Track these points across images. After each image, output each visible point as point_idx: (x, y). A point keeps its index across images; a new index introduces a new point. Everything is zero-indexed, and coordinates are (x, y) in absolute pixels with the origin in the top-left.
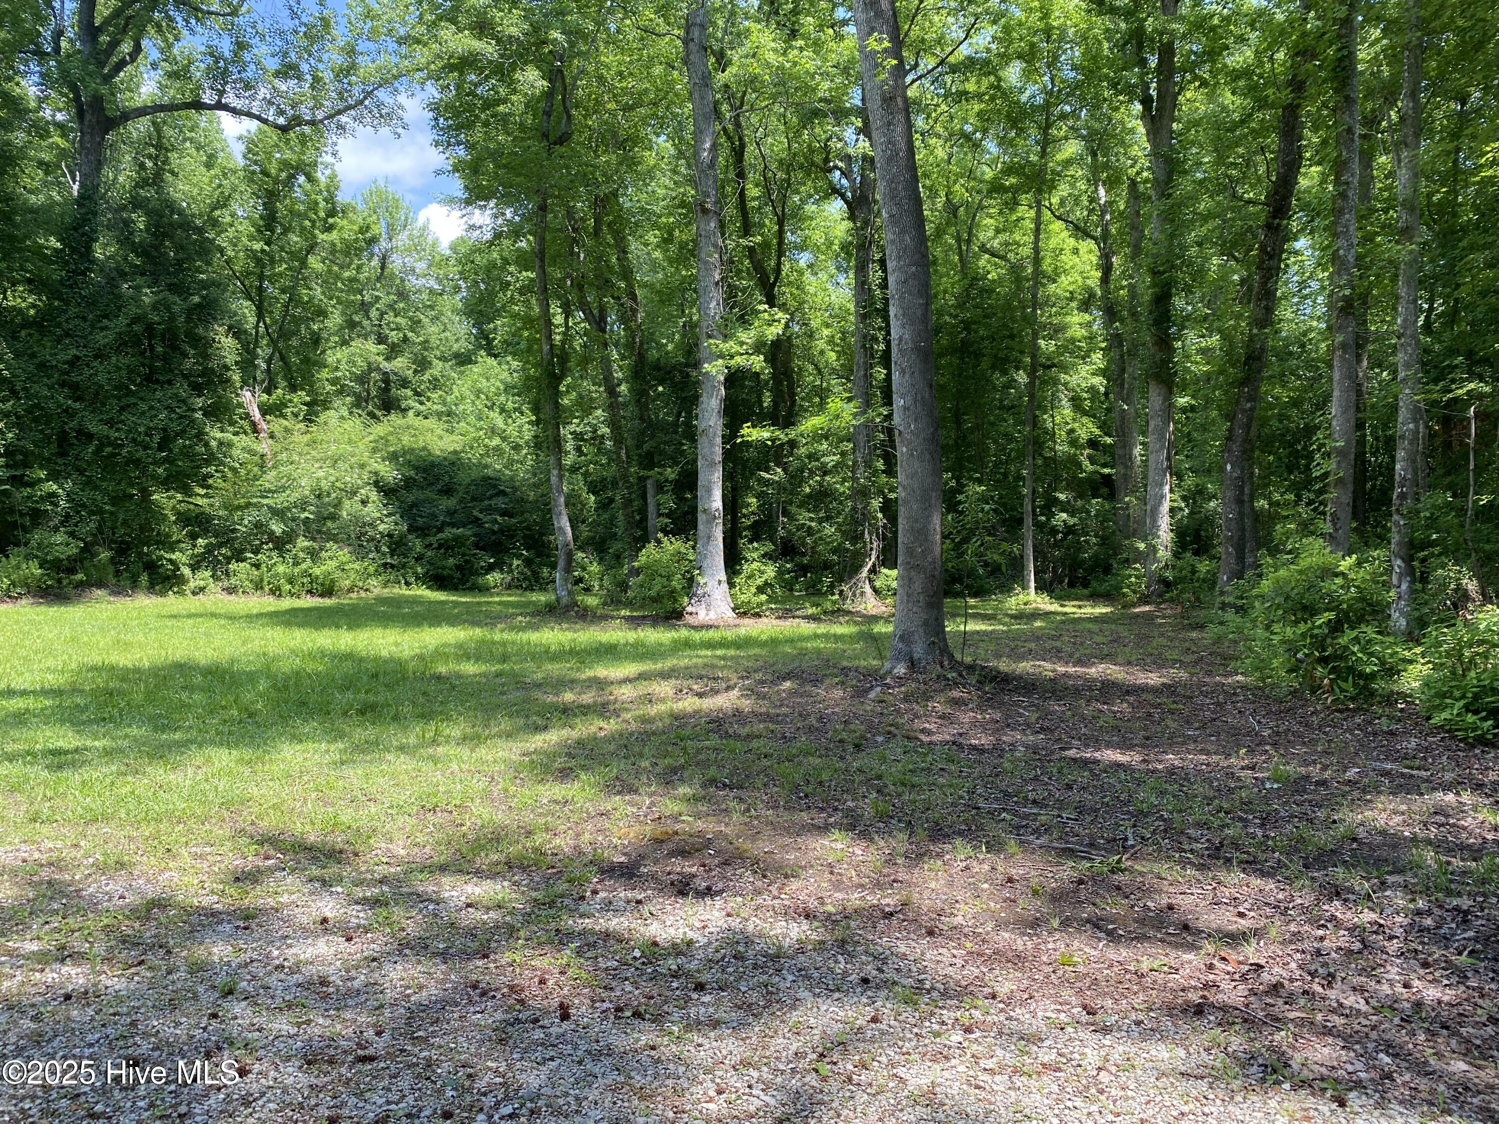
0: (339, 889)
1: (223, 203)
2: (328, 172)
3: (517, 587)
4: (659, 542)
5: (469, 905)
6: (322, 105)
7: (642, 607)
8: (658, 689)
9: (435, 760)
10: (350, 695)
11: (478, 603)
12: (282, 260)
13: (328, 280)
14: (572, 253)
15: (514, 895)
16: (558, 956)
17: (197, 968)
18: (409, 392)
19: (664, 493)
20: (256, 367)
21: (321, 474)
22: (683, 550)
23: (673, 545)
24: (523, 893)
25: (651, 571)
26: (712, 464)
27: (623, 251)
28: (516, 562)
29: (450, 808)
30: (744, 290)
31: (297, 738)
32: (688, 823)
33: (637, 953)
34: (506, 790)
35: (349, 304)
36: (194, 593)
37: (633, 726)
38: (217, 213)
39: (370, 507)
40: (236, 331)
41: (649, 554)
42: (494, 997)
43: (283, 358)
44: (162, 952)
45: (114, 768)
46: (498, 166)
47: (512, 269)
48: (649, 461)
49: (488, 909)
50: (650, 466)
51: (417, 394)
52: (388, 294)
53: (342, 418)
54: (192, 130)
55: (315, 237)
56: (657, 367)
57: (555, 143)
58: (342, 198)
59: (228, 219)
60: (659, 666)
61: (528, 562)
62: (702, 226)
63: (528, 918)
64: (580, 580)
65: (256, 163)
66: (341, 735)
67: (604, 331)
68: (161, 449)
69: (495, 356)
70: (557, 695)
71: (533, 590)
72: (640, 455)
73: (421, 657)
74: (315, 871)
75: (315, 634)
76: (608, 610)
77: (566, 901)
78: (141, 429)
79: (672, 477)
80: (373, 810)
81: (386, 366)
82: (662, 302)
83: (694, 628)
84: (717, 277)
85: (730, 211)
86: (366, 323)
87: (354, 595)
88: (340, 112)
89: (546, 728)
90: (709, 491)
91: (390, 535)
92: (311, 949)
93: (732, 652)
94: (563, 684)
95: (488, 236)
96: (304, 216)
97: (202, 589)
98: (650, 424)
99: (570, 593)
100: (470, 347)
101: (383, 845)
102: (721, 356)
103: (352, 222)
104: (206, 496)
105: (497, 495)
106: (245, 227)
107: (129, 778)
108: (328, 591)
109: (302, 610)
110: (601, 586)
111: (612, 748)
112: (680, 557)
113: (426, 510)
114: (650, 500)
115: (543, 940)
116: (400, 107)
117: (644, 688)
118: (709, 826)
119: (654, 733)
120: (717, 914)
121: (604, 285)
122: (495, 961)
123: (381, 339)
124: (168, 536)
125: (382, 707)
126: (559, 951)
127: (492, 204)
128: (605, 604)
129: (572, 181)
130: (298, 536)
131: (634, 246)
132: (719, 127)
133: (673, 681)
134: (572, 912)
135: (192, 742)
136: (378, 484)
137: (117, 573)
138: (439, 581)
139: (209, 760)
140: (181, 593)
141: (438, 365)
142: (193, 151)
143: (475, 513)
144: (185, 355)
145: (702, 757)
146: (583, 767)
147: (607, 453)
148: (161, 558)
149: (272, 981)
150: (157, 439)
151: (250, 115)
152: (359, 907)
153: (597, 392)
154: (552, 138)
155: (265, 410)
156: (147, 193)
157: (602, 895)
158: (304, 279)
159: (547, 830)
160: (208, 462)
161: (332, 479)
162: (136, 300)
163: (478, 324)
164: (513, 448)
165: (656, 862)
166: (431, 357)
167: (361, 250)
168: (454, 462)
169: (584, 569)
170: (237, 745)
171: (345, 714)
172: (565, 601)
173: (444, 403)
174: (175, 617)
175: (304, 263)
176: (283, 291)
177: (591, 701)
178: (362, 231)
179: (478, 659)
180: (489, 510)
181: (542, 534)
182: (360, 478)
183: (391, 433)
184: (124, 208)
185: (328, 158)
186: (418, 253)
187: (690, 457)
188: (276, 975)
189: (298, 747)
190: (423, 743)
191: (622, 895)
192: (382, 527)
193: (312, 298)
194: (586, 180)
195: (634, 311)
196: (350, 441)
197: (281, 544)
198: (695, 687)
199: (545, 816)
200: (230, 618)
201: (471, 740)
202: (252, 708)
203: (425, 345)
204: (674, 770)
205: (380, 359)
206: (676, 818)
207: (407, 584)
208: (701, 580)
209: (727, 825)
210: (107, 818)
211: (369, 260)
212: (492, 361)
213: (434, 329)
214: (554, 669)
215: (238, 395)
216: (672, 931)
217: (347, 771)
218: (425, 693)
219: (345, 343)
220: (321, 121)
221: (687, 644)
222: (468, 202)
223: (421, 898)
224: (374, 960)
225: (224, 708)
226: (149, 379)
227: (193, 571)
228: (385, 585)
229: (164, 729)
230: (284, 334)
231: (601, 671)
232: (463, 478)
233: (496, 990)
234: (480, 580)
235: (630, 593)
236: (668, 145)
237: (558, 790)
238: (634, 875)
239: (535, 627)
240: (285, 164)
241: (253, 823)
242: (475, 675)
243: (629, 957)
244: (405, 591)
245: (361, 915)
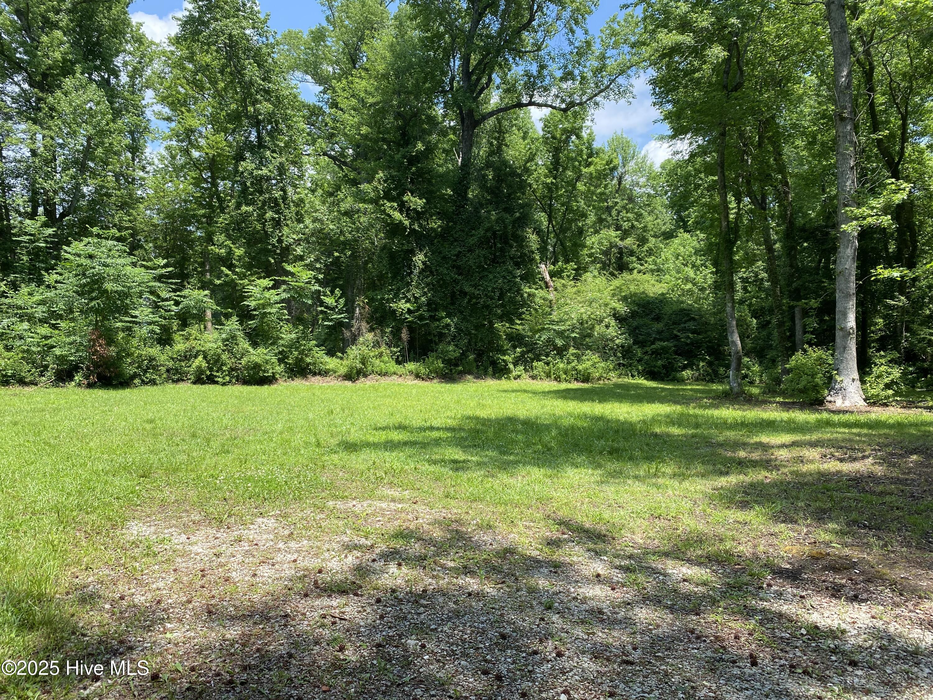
0: (606, 558)
1: (531, 158)
2: (588, 131)
3: (702, 380)
4: (805, 351)
5: (685, 580)
6: (586, 93)
7: (791, 396)
8: (807, 453)
9: (658, 487)
10: (603, 442)
11: (677, 389)
12: (562, 187)
13: (588, 195)
14: (743, 160)
15: (713, 579)
16: (746, 622)
17: (532, 591)
18: (634, 259)
19: (809, 317)
20: (547, 250)
21: (583, 310)
22: (823, 356)
23: (815, 353)
24: (720, 578)
25: (799, 370)
26: (848, 296)
27: (778, 154)
28: (701, 364)
29: (669, 517)
30: (873, 171)
31: (576, 466)
32: (837, 549)
33: (803, 631)
34: (705, 511)
35: (600, 208)
36: (515, 379)
37: (789, 478)
38: (528, 164)
39: (611, 330)
40: (538, 231)
41: (797, 359)
42: (705, 641)
43: (562, 244)
44: (513, 578)
45: (482, 473)
46: (693, 112)
47: (702, 175)
48: (796, 295)
49: (697, 585)
50: (799, 299)
51: (639, 259)
52: (623, 200)
53: (595, 276)
54: (516, 119)
55: (581, 171)
56: (803, 229)
57: (732, 91)
58: (596, 145)
59: (534, 167)
60: (807, 437)
61: (710, 364)
62: (840, 130)
63: (724, 595)
64: (746, 376)
65: (549, 132)
66: (599, 466)
67: (764, 209)
68: (499, 300)
69: (689, 232)
70: (734, 452)
71: (713, 382)
72: (790, 291)
73: (644, 422)
74: (591, 546)
75: (580, 405)
76: (766, 397)
77: (750, 588)
78: (490, 289)
79: (816, 305)
80: (622, 513)
81: (620, 243)
82: (807, 185)
83: (834, 412)
84: (852, 163)
85: (862, 115)
86: (609, 219)
87: (601, 382)
88: (596, 95)
89: (727, 473)
90: (845, 315)
91: (623, 346)
92: (591, 591)
93: (865, 431)
94: (737, 445)
95: (687, 157)
96: (574, 159)
97: (519, 376)
98: (798, 269)
99: (739, 385)
100: (673, 227)
101: (629, 535)
102: (856, 219)
103: (602, 159)
104: (522, 324)
105: (689, 320)
106: (543, 171)
107: (490, 479)
108: (586, 379)
109: (572, 390)
110: (761, 381)
111: (775, 491)
112: (820, 361)
113: (644, 330)
114: (797, 321)
115: (735, 610)
116: (632, 86)
117: (796, 452)
118: (855, 554)
119: (806, 484)
120: (864, 615)
121: (766, 178)
122: (704, 618)
123: (618, 228)
124: (502, 346)
125: (623, 451)
126: (747, 620)
127: (689, 136)
128: (764, 393)
129: (744, 114)
130: (570, 346)
131: (787, 150)
132: (853, 59)
133: (819, 449)
134: (755, 596)
135: (520, 462)
136: (616, 316)
137: (478, 367)
138: (652, 375)
139: (529, 473)
140: (508, 378)
141: (652, 240)
142: (516, 132)
143: (675, 332)
144: (511, 247)
145: (845, 504)
146: (756, 502)
147: (765, 290)
148: (499, 358)
149: (572, 605)
150: (497, 294)
151: (546, 105)
152: (618, 571)
153: (758, 249)
154: (730, 88)
155: (552, 275)
156: (495, 159)
157: (775, 588)
158: (575, 196)
159: (733, 540)
160: (522, 306)
161: (589, 313)
162: (488, 218)
163: (678, 213)
164: (700, 290)
165: (814, 572)
166: (648, 236)
167: (606, 175)
168: (662, 300)
169: (749, 369)
170: (543, 467)
171: (601, 453)
172: (736, 390)
173: (655, 264)
174: (505, 391)
175: (574, 187)
176: (563, 205)
177: (758, 458)
178: (607, 164)
179: (680, 425)
180: (684, 330)
181: (719, 346)
182: (605, 312)
183: (624, 284)
184: (482, 169)
185: (588, 123)
186: (641, 172)
187: (830, 291)
188: (573, 603)
189: (576, 470)
190: (648, 476)
191: (789, 590)
192: (617, 341)
193: (578, 207)
194: (753, 111)
195: (786, 193)
196: (599, 290)
197: (561, 352)
198: (836, 454)
199: (732, 530)
200: (534, 393)
201: (681, 476)
202: (549, 445)
203: (645, 229)
204: (824, 511)
205: (617, 240)
206: (828, 544)
207: (633, 376)
208: (838, 378)
209: (868, 554)
210: (481, 500)
211: (612, 180)
212: (687, 235)
213: (650, 218)
214: (731, 435)
215: (538, 267)
216: (829, 621)
217: (605, 487)
218: (648, 445)
219: (597, 232)
220: (586, 102)
221: (828, 423)
222: (673, 137)
223: (655, 571)
224: (629, 604)
225: (534, 444)
226: (494, 261)
227: (514, 366)
228: (620, 376)
229: (504, 453)
230: (563, 230)
231: (764, 439)
232: (667, 310)
233: (706, 637)
234: (678, 375)
235: (782, 386)
236: (813, 78)
237: (741, 515)
238: (798, 579)
239: (717, 407)
240: (565, 131)
241: (554, 512)
242: (679, 436)
243: (798, 633)
244: (631, 381)
245: (619, 575)
